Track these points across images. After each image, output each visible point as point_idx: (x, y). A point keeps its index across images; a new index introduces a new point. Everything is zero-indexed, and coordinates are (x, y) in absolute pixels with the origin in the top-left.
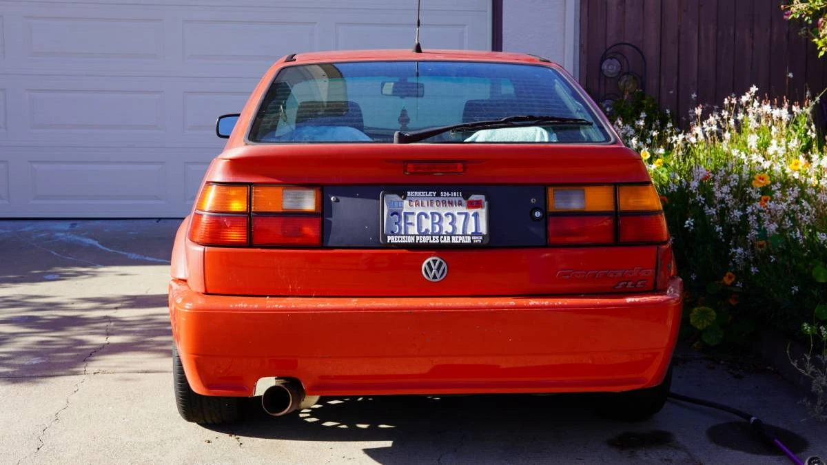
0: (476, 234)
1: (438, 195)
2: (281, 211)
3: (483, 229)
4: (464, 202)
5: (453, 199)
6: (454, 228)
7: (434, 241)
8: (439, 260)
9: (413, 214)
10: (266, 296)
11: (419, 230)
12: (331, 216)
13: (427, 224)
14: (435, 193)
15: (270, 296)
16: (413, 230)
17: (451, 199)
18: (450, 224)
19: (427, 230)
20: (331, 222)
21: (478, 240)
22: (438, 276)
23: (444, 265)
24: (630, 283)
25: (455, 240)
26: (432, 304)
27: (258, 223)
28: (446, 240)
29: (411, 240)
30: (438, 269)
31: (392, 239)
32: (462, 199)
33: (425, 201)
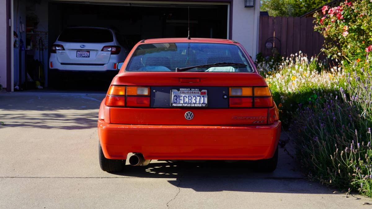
0: (203, 103)
1: (191, 90)
2: (136, 95)
3: (206, 102)
4: (200, 92)
5: (196, 91)
6: (196, 101)
7: (189, 106)
8: (191, 112)
9: (182, 96)
10: (131, 124)
11: (184, 102)
12: (155, 97)
13: (187, 100)
14: (189, 89)
15: (132, 124)
16: (182, 102)
17: (195, 91)
18: (195, 100)
19: (186, 102)
20: (154, 99)
21: (204, 105)
22: (190, 118)
23: (192, 114)
24: (258, 121)
25: (196, 105)
26: (188, 128)
27: (128, 99)
28: (193, 105)
29: (181, 105)
30: (190, 116)
31: (174, 105)
32: (199, 91)
33: (186, 92)
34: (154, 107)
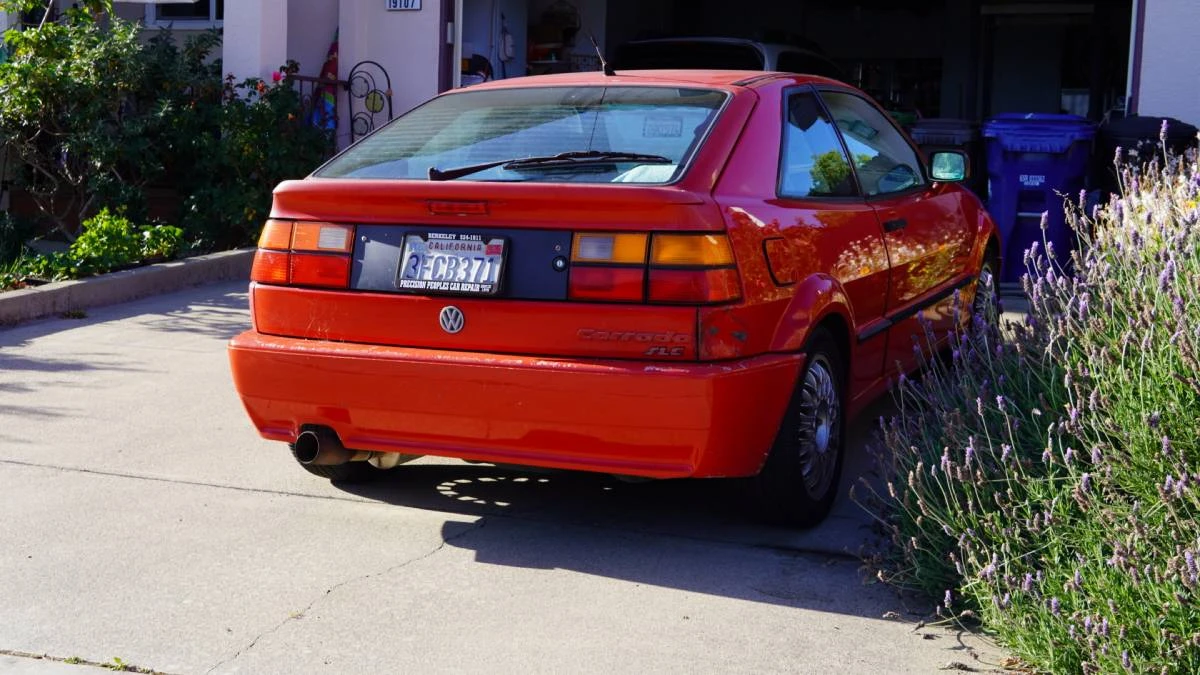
0: (486, 282)
1: (458, 238)
2: (314, 248)
3: (496, 278)
4: (484, 246)
5: (473, 243)
6: (468, 275)
7: (444, 288)
8: (456, 310)
9: (432, 257)
11: (433, 275)
12: (362, 259)
13: (443, 269)
14: (454, 236)
16: (428, 275)
17: (470, 243)
18: (465, 270)
19: (441, 276)
20: (361, 265)
21: (486, 289)
22: (455, 327)
23: (461, 315)
24: (663, 349)
25: (465, 288)
26: (439, 357)
27: (295, 261)
28: (455, 288)
29: (422, 285)
30: (455, 320)
31: (405, 284)
32: (482, 243)
33: (445, 243)
34: (358, 287)
